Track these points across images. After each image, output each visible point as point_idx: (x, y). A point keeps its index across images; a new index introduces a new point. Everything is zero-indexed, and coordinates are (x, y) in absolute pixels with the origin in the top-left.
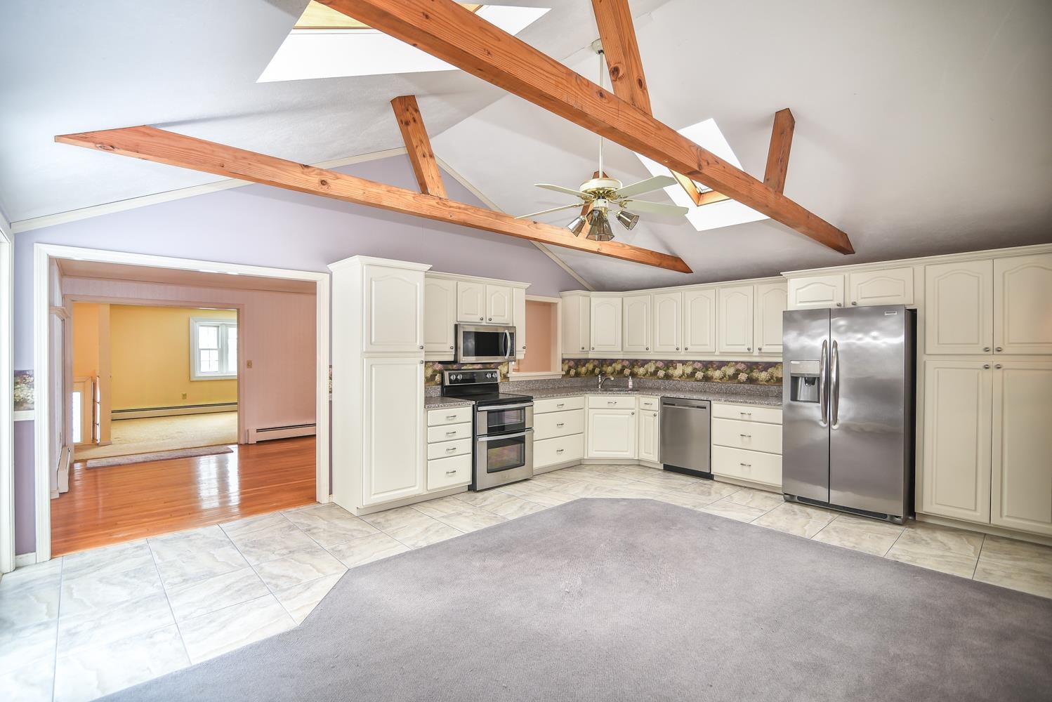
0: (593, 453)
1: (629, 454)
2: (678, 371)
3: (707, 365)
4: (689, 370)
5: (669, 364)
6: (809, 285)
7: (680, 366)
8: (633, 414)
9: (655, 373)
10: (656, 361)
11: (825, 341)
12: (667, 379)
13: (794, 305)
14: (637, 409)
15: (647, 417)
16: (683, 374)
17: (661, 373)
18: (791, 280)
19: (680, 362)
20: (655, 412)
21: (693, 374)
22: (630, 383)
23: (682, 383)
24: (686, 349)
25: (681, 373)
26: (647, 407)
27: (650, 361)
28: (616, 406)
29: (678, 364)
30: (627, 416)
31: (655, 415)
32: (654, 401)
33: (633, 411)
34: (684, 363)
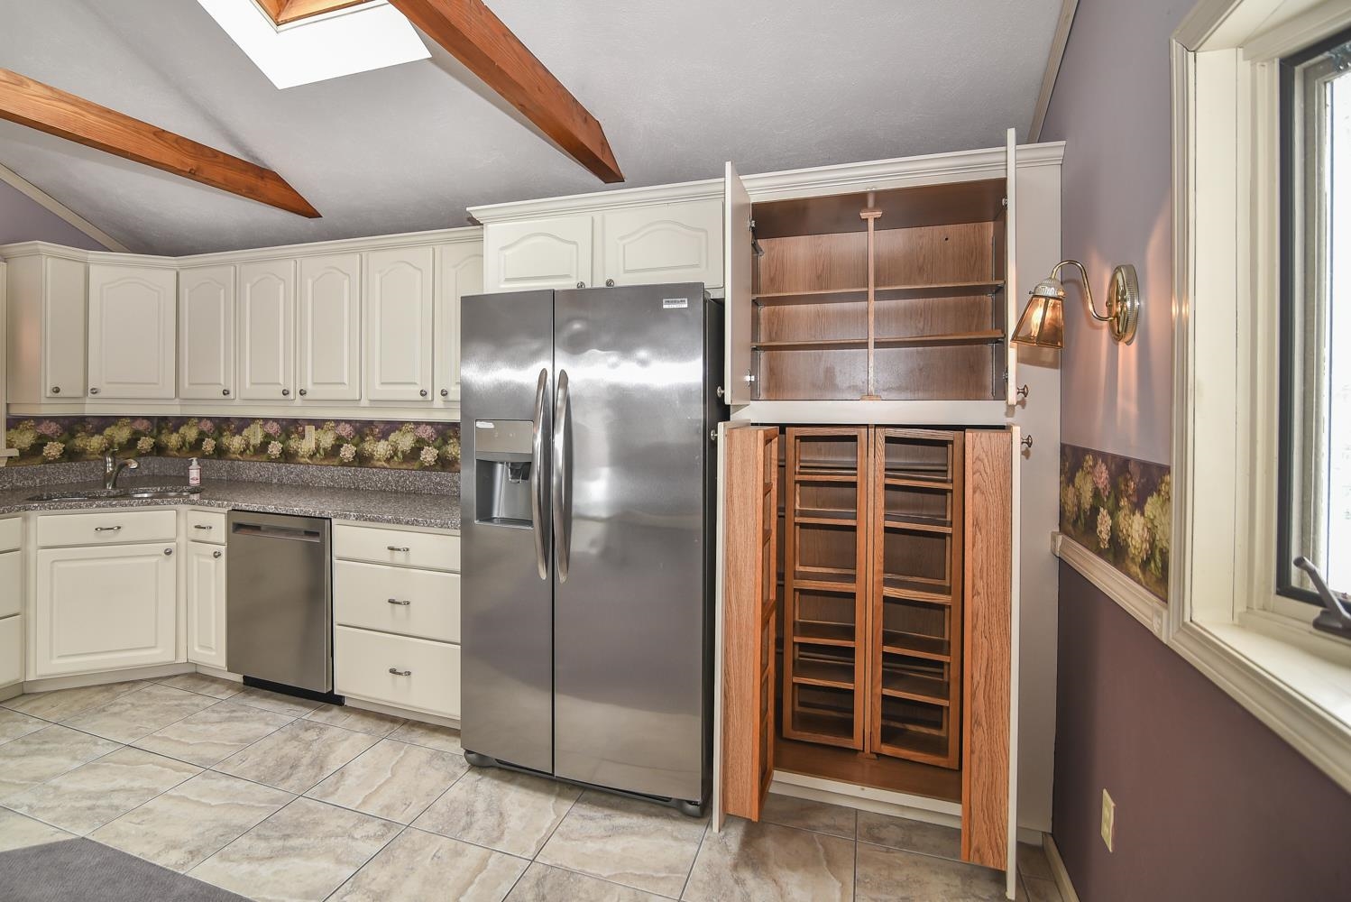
0: (48, 663)
1: (160, 654)
2: (307, 444)
3: (363, 429)
4: (328, 440)
5: (291, 427)
6: (524, 238)
7: (310, 430)
8: (168, 553)
9: (264, 446)
10: (266, 420)
11: (544, 372)
12: (287, 461)
13: (496, 282)
14: (182, 540)
15: (202, 560)
16: (318, 448)
17: (275, 448)
18: (490, 226)
19: (311, 422)
20: (217, 548)
21: (335, 451)
22: (194, 473)
23: (312, 469)
24: (302, 393)
25: (313, 446)
26: (202, 534)
27: (253, 420)
28: (121, 536)
29: (307, 427)
30: (154, 560)
31: (217, 555)
32: (216, 521)
33: (172, 545)
34: (319, 424)
